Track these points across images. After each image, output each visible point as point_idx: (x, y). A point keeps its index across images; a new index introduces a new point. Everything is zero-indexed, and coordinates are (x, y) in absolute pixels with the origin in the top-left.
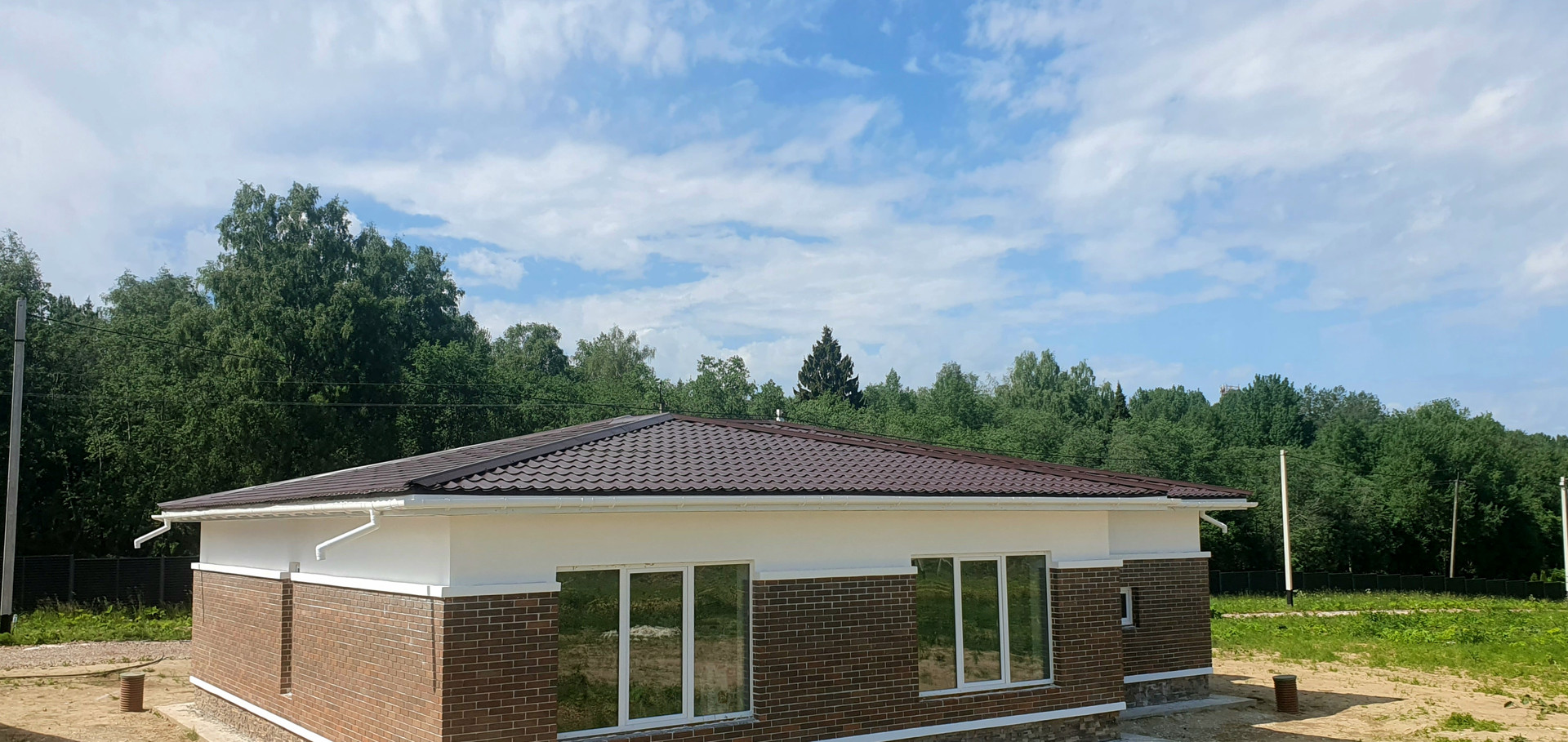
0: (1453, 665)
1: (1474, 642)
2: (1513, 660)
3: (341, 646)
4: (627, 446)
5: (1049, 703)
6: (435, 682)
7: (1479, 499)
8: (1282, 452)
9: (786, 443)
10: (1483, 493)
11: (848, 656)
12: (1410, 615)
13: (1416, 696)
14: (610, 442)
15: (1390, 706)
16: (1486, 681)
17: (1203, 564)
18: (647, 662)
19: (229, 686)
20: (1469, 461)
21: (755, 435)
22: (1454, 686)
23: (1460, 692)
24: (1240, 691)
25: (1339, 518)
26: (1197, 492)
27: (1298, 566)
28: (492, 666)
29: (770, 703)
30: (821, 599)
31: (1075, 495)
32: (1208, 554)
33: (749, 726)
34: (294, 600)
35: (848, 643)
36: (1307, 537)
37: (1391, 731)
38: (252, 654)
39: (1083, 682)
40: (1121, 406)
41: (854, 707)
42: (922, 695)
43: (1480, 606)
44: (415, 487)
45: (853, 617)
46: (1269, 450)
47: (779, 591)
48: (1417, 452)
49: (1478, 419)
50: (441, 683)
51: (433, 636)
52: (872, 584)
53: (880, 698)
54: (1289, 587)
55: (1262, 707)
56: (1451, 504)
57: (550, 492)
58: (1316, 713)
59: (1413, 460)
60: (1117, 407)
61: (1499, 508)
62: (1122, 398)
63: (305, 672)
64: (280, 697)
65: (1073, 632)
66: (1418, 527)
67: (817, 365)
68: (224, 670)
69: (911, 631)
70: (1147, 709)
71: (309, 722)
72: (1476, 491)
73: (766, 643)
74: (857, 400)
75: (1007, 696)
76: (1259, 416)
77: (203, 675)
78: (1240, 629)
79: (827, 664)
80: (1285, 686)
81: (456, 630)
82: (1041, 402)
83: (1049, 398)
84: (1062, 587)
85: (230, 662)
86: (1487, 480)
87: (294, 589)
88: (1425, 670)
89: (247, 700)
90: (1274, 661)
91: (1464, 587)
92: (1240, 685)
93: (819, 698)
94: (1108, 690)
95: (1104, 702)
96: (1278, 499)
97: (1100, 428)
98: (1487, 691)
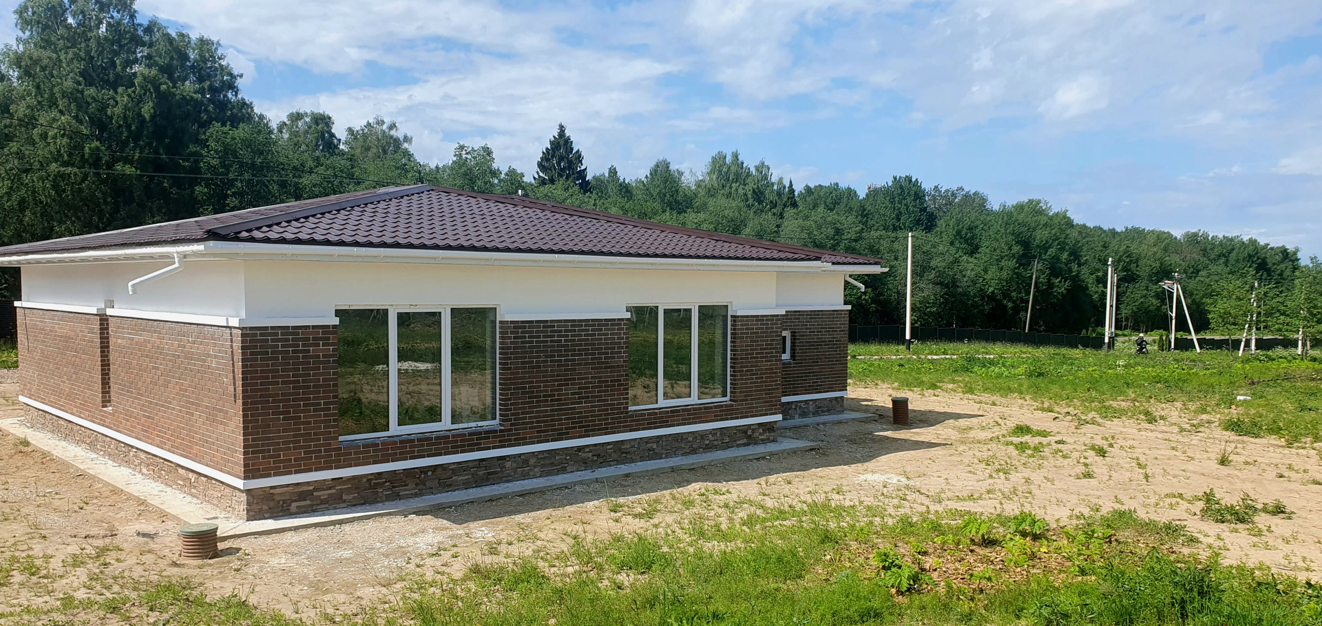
0: (1021, 393)
1: (1037, 376)
2: (1063, 388)
3: (153, 368)
4: (392, 209)
5: (726, 415)
6: (235, 395)
7: (1051, 274)
8: (910, 234)
9: (527, 212)
10: (1055, 270)
11: (575, 379)
12: (994, 358)
13: (993, 413)
14: (378, 205)
15: (974, 420)
16: (1043, 403)
17: (845, 314)
18: (411, 388)
19: (55, 403)
20: (1047, 246)
21: (501, 205)
22: (1021, 407)
23: (1025, 410)
24: (867, 409)
25: (948, 285)
26: (843, 259)
27: (916, 323)
28: (283, 383)
29: (512, 414)
30: (554, 336)
31: (752, 259)
32: (849, 307)
33: (496, 431)
34: (110, 331)
35: (575, 370)
36: (924, 301)
37: (974, 438)
38: (74, 376)
39: (751, 400)
40: (792, 198)
41: (579, 418)
42: (630, 409)
43: (1043, 353)
44: (213, 235)
45: (579, 350)
46: (900, 234)
47: (519, 328)
48: (1011, 238)
49: (1057, 214)
50: (241, 395)
51: (233, 358)
52: (594, 325)
53: (599, 411)
54: (908, 337)
55: (883, 421)
56: (1031, 278)
57: (327, 243)
58: (921, 425)
59: (1007, 243)
60: (788, 198)
61: (1065, 282)
62: (792, 191)
63: (123, 390)
64: (101, 411)
65: (746, 363)
66: (1006, 295)
67: (553, 156)
68: (50, 390)
69: (624, 361)
70: (798, 421)
71: (128, 430)
72: (1050, 269)
73: (510, 369)
74: (586, 187)
75: (694, 409)
76: (894, 208)
77: (30, 394)
78: (870, 366)
79: (558, 385)
80: (900, 406)
81: (252, 354)
82: (730, 193)
83: (737, 190)
84: (739, 329)
85: (54, 383)
86: (1058, 259)
87: (110, 322)
88: (1002, 396)
89: (72, 414)
90: (893, 389)
91: (1035, 339)
92: (867, 405)
93: (551, 410)
94: (769, 406)
95: (766, 415)
96: (904, 272)
97: (774, 214)
98: (1043, 410)
